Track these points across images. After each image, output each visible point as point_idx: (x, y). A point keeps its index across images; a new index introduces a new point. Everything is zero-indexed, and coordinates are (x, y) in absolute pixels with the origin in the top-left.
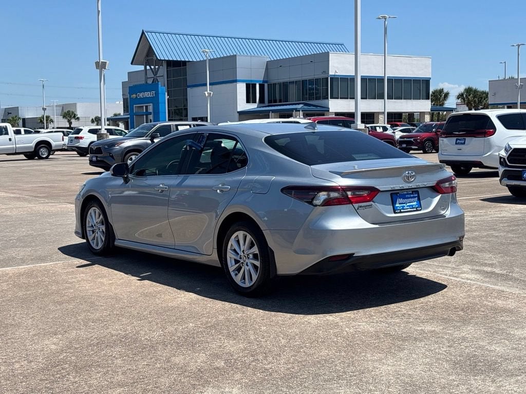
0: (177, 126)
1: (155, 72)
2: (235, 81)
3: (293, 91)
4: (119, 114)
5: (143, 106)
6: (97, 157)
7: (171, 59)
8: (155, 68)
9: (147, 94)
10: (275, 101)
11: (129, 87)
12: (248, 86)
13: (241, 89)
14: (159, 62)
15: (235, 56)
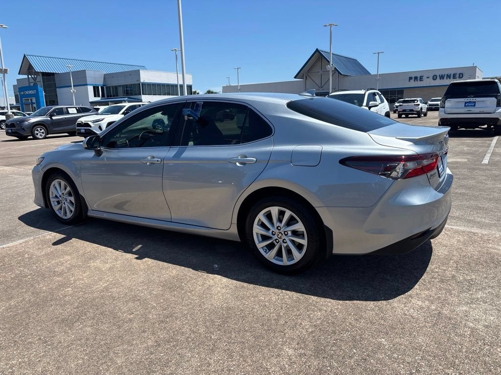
0: (67, 108)
1: (35, 79)
2: (87, 85)
3: (120, 90)
4: (13, 104)
5: (28, 99)
6: (12, 130)
7: (44, 71)
8: (34, 77)
9: (31, 92)
10: (111, 96)
11: (19, 88)
12: (94, 88)
13: (90, 89)
14: (37, 73)
15: (85, 70)
